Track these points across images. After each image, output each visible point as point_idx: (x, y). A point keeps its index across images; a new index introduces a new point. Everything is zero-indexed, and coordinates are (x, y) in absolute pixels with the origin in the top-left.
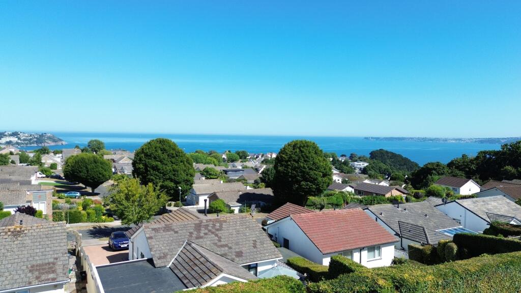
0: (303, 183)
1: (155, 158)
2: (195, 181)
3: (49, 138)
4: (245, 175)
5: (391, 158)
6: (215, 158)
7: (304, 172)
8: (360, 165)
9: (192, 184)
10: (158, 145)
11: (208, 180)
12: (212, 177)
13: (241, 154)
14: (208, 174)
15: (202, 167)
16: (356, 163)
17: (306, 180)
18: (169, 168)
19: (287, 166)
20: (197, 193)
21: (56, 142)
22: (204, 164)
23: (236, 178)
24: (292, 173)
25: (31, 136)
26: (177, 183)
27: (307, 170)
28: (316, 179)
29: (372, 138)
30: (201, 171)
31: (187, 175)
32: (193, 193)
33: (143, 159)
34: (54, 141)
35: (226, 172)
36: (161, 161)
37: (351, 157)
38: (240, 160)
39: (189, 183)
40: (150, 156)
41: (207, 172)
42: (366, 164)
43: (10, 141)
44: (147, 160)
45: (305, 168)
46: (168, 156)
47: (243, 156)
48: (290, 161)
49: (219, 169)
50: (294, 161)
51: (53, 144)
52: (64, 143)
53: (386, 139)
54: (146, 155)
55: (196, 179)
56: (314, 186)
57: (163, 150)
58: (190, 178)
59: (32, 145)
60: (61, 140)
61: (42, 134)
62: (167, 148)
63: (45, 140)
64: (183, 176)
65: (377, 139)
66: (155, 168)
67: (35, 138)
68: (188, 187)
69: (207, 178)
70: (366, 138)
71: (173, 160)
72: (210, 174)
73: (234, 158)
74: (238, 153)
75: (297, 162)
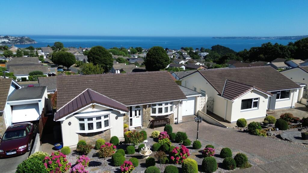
0: (157, 64)
1: (97, 54)
2: (114, 64)
3: (27, 39)
4: (138, 61)
5: (223, 50)
6: (124, 52)
7: (157, 60)
8: (204, 54)
9: (112, 65)
10: (98, 49)
11: (119, 64)
12: (122, 62)
13: (138, 49)
14: (120, 61)
15: (117, 57)
16: (202, 53)
17: (158, 63)
18: (103, 58)
19: (150, 58)
20: (115, 69)
21: (31, 42)
22: (118, 55)
23: (134, 62)
24: (152, 60)
25: (16, 38)
26: (106, 64)
27: (159, 59)
28: (162, 63)
29: (217, 37)
30: (116, 59)
31: (110, 61)
32: (113, 69)
33: (92, 55)
34: (30, 41)
35: (128, 60)
36: (99, 56)
37: (201, 49)
38: (138, 53)
39: (111, 65)
40: (95, 53)
41: (119, 59)
42: (208, 54)
43: (4, 41)
44: (94, 55)
45: (158, 58)
46: (102, 53)
47: (139, 50)
48: (152, 55)
49: (125, 58)
50: (154, 55)
51: (29, 43)
52: (35, 42)
53: (225, 38)
54: (93, 53)
55: (114, 63)
56: (161, 65)
57: (100, 51)
58: (112, 63)
59: (17, 44)
60: (34, 41)
61: (22, 37)
62: (101, 50)
63: (24, 41)
64: (109, 62)
65: (220, 38)
66: (97, 59)
67: (18, 39)
68: (111, 66)
69: (119, 63)
70: (214, 38)
71: (104, 55)
72: (121, 61)
73: (134, 52)
74: (137, 49)
75: (155, 56)
